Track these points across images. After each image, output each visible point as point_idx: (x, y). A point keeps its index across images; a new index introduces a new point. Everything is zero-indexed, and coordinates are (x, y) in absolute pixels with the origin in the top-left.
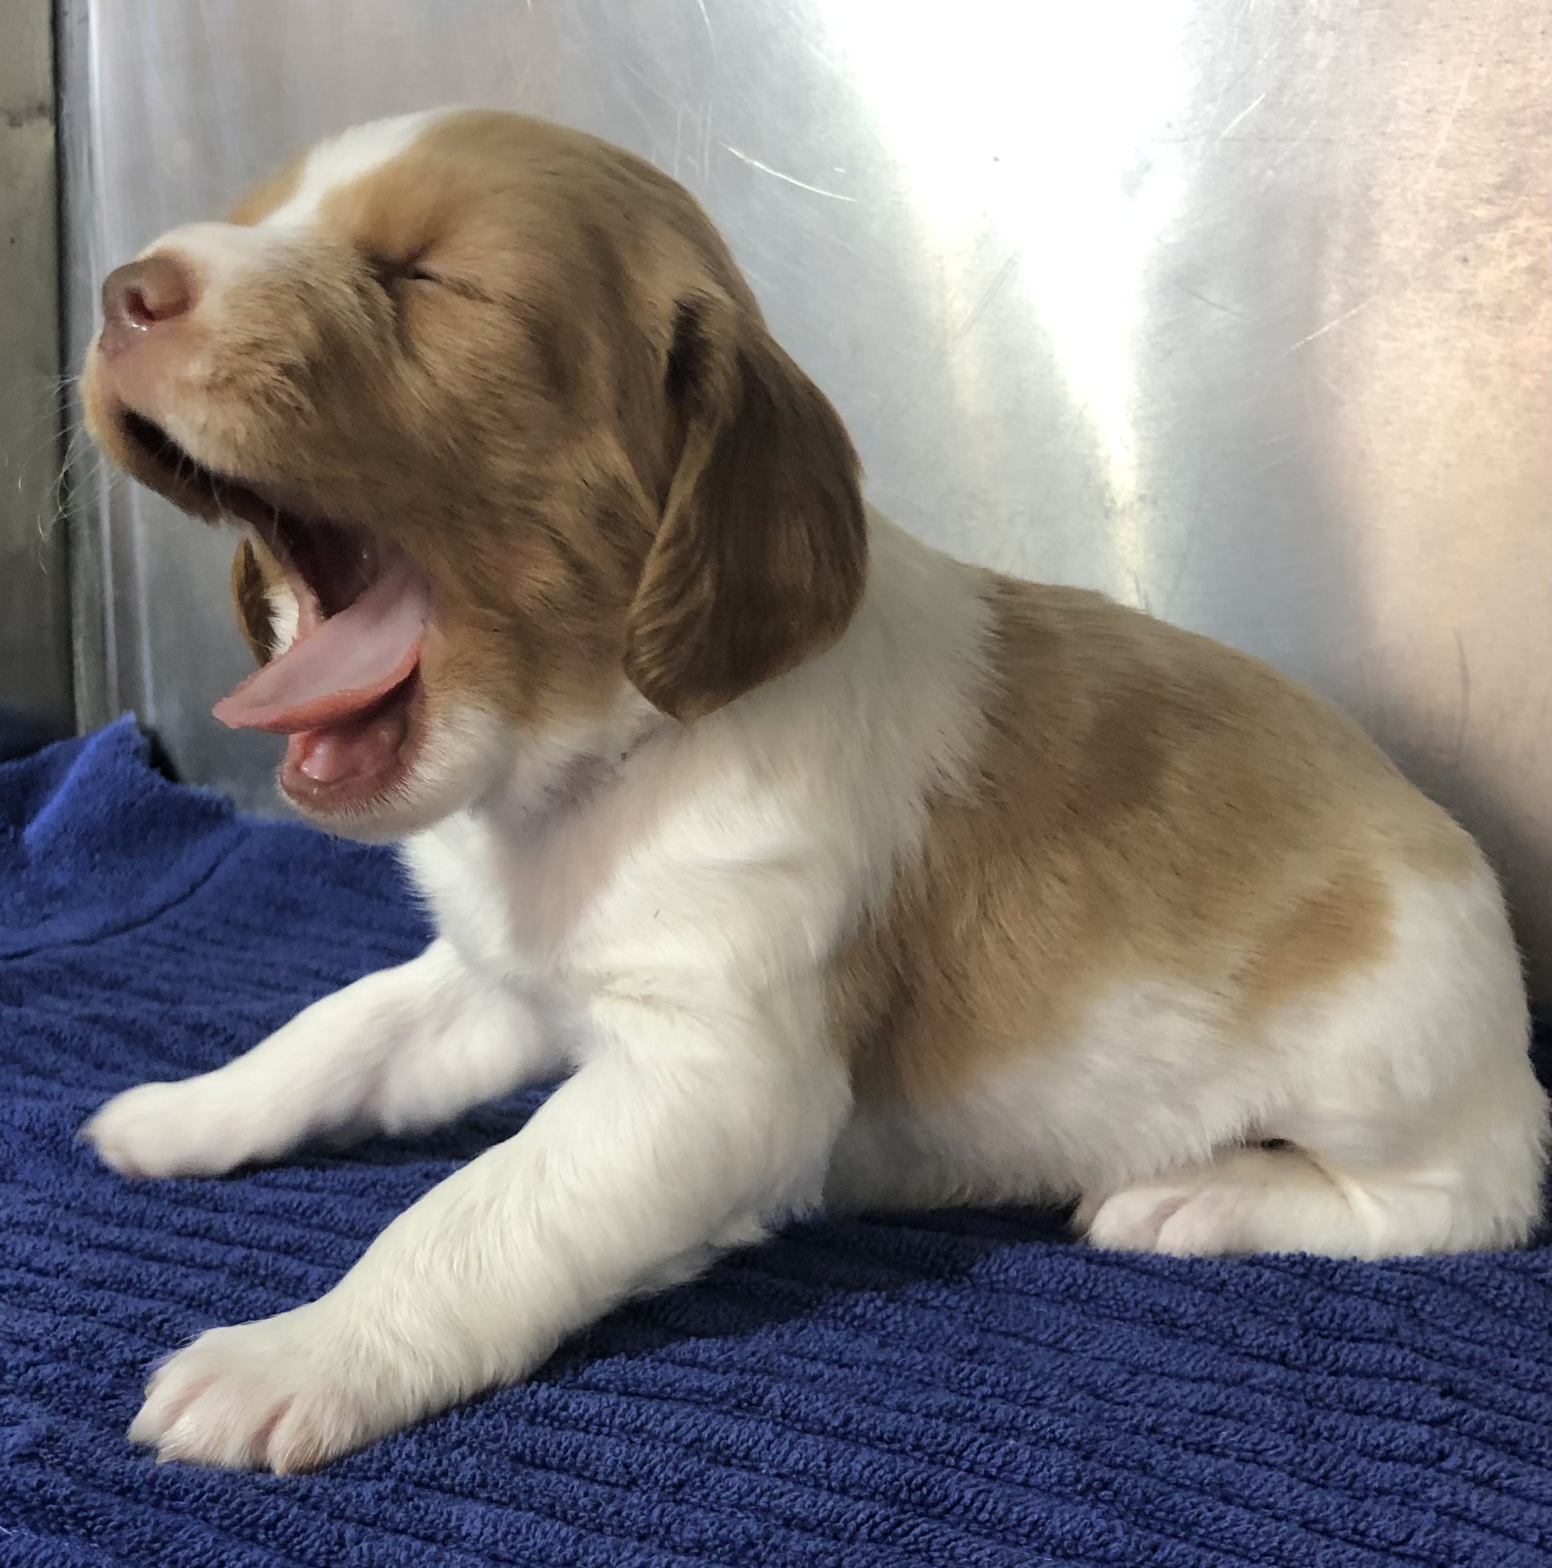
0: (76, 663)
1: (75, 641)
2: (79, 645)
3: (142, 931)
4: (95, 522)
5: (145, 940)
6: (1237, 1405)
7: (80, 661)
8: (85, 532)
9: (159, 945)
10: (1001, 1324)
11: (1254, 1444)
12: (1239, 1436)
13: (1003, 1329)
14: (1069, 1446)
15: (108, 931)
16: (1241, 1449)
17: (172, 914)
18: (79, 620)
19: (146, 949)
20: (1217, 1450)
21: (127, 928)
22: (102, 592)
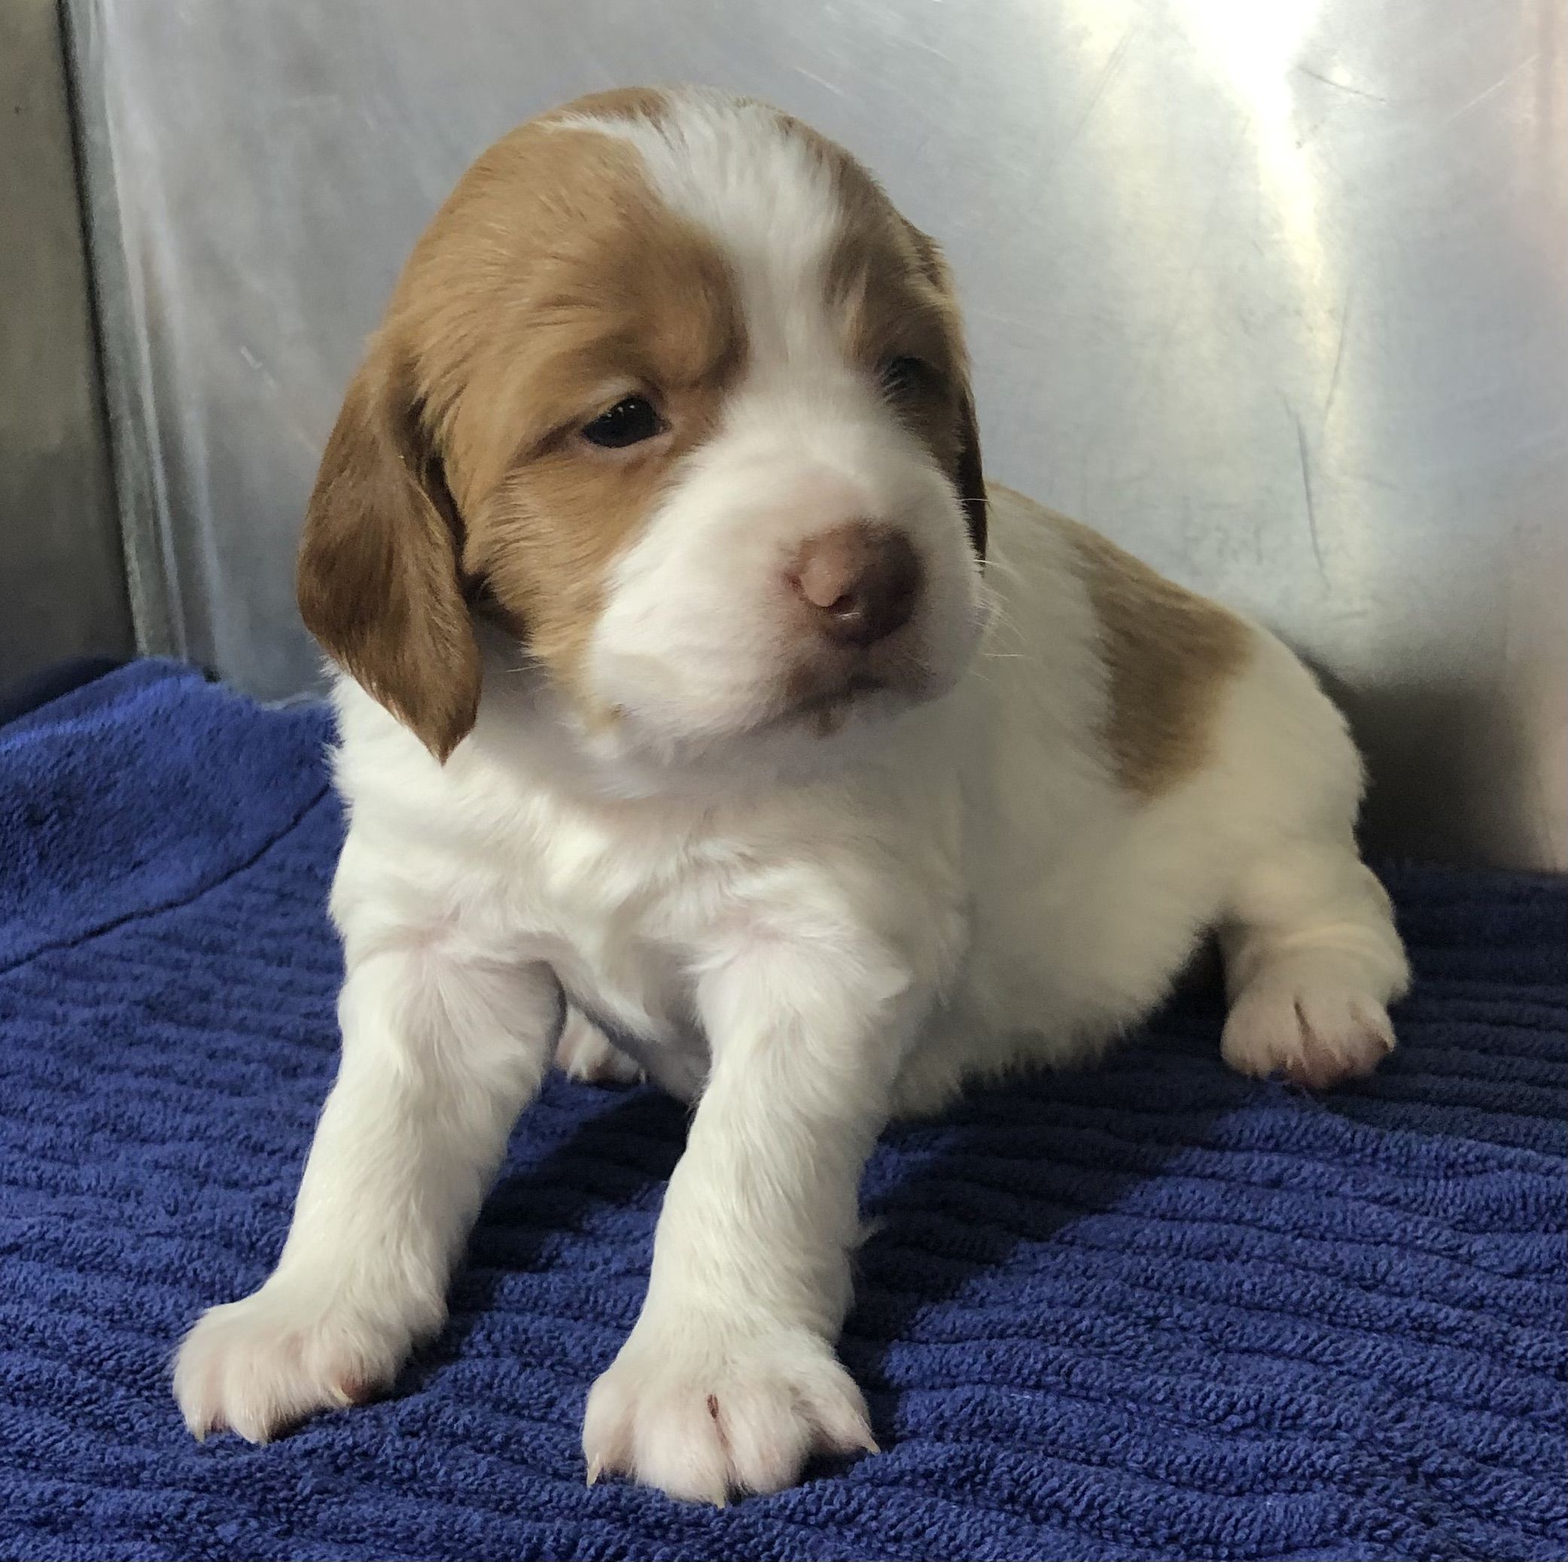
0: (129, 568)
1: (126, 546)
2: (130, 549)
3: (243, 876)
4: (137, 411)
5: (248, 886)
6: (1523, 1449)
7: (133, 565)
8: (127, 424)
9: (265, 891)
10: (1241, 1339)
11: (1541, 1511)
12: (1526, 1499)
13: (1245, 1344)
14: (1336, 1479)
15: (206, 884)
16: (1527, 1517)
17: (273, 854)
18: (129, 522)
19: (251, 898)
20: (1499, 1518)
21: (228, 875)
22: (152, 484)
